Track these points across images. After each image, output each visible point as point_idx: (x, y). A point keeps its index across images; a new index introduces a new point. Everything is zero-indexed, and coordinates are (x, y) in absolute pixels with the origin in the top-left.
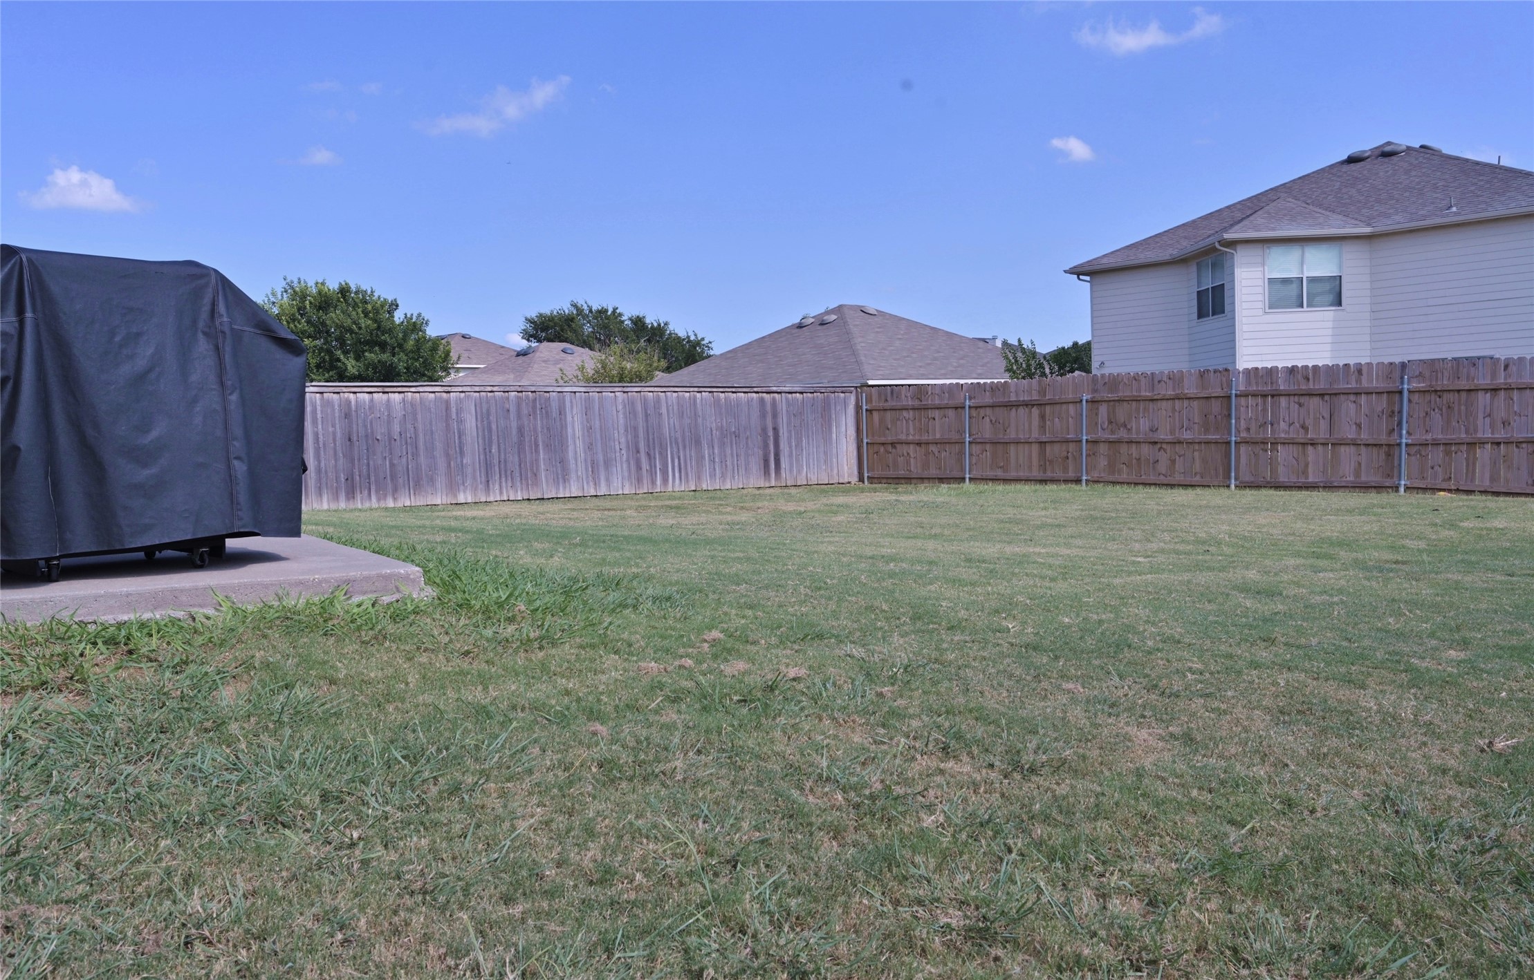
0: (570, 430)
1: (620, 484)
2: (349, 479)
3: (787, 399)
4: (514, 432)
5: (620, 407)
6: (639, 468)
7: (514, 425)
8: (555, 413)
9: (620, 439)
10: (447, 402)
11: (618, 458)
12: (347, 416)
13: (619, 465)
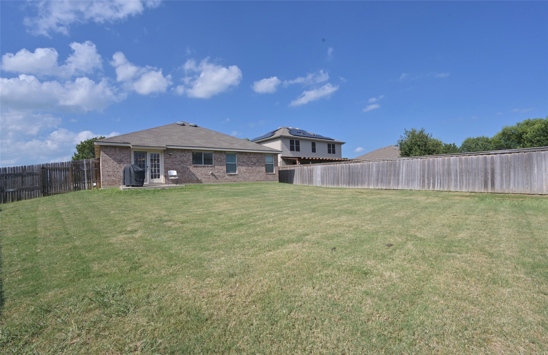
0: (401, 171)
1: (416, 187)
2: (349, 182)
3: (500, 156)
4: (386, 171)
5: (419, 163)
6: (424, 182)
7: (386, 169)
8: (397, 166)
9: (418, 174)
10: (369, 164)
11: (416, 179)
12: (349, 168)
13: (416, 181)
